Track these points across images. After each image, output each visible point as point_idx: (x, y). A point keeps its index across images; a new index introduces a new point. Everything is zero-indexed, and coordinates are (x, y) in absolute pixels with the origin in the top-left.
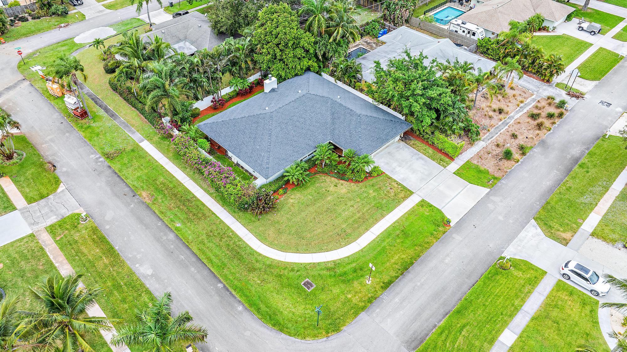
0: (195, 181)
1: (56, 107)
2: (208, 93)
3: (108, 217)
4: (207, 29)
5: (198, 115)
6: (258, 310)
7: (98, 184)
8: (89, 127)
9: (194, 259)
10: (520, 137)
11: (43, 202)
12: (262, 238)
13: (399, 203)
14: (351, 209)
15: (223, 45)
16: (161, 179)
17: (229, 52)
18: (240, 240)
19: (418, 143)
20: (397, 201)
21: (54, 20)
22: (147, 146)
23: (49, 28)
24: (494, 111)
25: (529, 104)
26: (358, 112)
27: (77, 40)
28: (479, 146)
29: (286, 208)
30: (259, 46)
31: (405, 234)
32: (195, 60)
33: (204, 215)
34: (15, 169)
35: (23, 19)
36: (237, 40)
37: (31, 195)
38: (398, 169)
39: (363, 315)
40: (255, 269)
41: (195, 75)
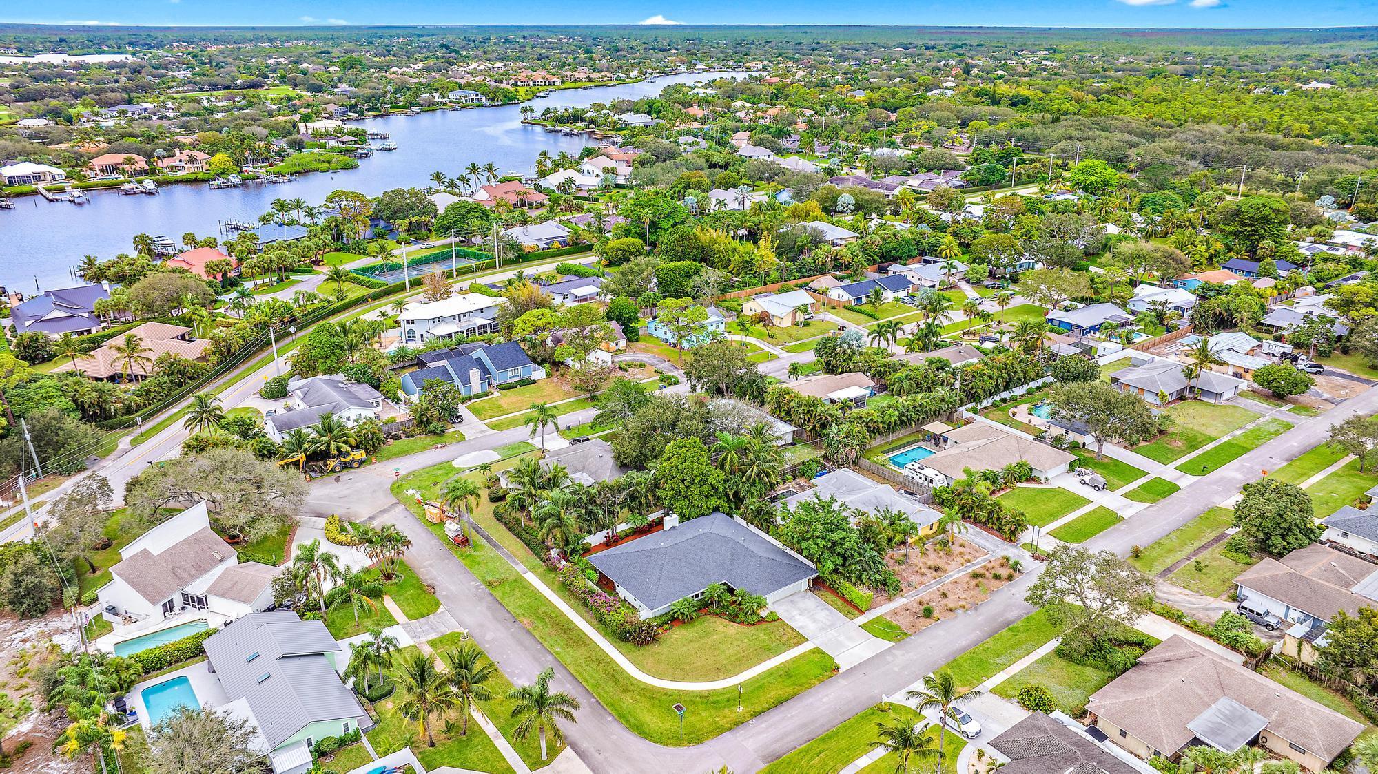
0: (578, 612)
1: (434, 533)
2: (602, 527)
3: (489, 636)
4: (609, 459)
5: (589, 550)
6: (627, 721)
7: (479, 608)
8: (469, 555)
9: (570, 678)
10: (951, 597)
11: (423, 620)
12: (639, 666)
13: (790, 648)
14: (737, 648)
15: (623, 478)
16: (543, 609)
17: (630, 485)
18: (618, 665)
19: (828, 594)
20: (789, 646)
21: (429, 439)
22: (531, 578)
23: (424, 449)
24: (930, 568)
25: (978, 564)
26: (760, 554)
27: (455, 464)
28: (899, 602)
29: (669, 642)
30: (663, 481)
31: (788, 675)
32: (593, 492)
33: (584, 642)
34: (394, 589)
35: (396, 437)
36: (640, 474)
37: (411, 613)
38: (798, 617)
39: (727, 735)
40: (629, 691)
41: (590, 507)
